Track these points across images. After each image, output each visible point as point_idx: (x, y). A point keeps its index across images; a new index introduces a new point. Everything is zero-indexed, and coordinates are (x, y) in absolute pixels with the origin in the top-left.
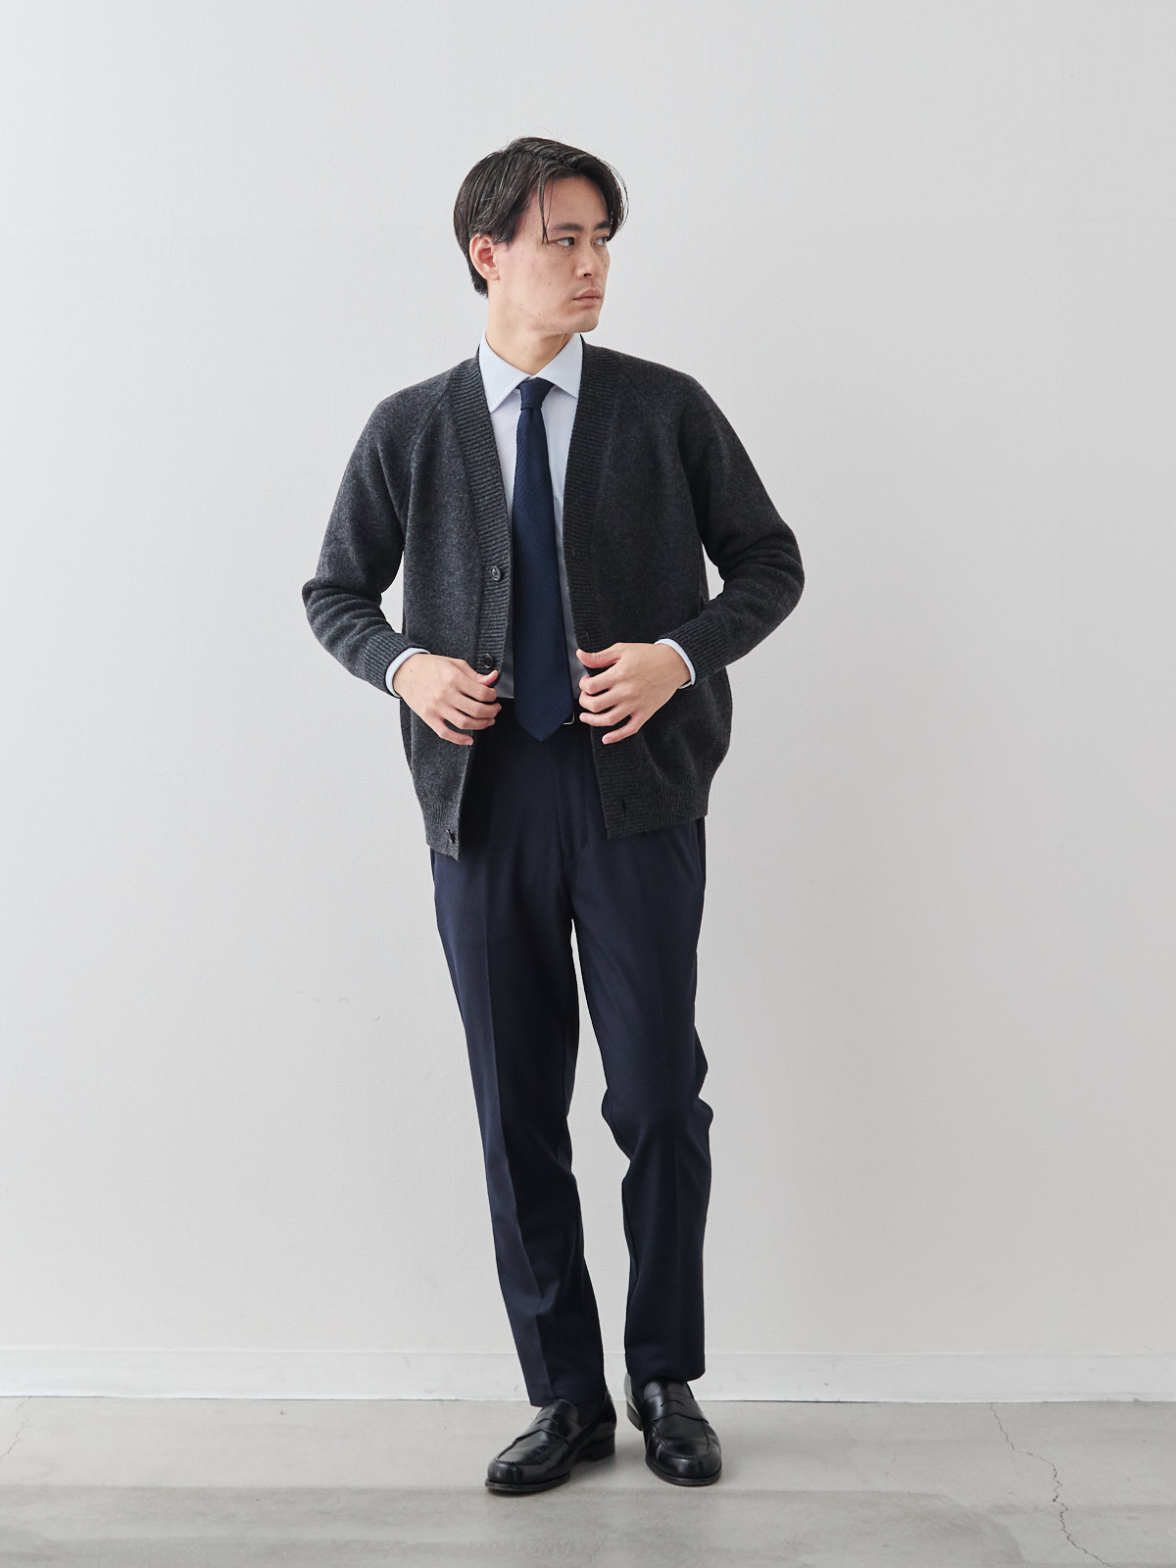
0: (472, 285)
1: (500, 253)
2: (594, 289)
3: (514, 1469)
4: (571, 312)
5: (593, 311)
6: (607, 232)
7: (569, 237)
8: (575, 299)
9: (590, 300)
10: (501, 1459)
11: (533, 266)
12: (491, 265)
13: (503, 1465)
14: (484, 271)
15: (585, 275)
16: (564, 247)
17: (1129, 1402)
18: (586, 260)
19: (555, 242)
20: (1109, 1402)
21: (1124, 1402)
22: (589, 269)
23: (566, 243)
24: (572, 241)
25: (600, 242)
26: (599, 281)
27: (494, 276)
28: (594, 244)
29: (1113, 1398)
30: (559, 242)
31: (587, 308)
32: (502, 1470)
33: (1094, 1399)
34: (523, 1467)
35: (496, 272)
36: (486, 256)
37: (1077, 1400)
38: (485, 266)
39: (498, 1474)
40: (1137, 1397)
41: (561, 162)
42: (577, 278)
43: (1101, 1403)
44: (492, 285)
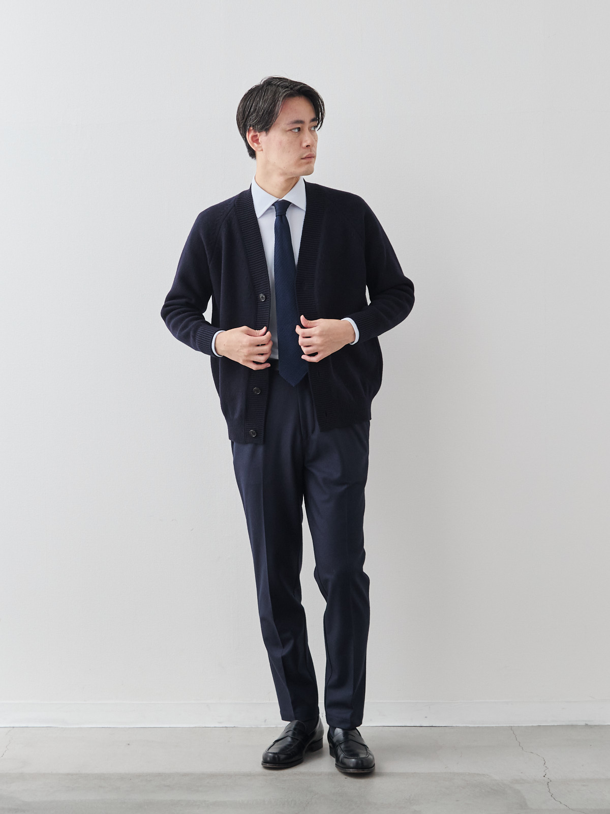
0: (247, 154)
1: (262, 137)
2: (312, 153)
3: (276, 756)
4: (300, 165)
5: (311, 164)
6: (315, 123)
7: (298, 127)
8: (302, 159)
9: (310, 159)
10: (270, 751)
11: (281, 143)
12: (258, 143)
13: (270, 754)
14: (254, 146)
15: (307, 146)
16: (295, 132)
17: (583, 725)
18: (307, 139)
19: (291, 130)
20: (572, 725)
21: (580, 726)
22: (308, 143)
23: (297, 131)
24: (299, 129)
25: (313, 129)
26: (313, 148)
27: (260, 149)
28: (310, 130)
29: (574, 723)
30: (293, 130)
31: (308, 163)
32: (270, 756)
33: (564, 724)
34: (280, 755)
35: (261, 147)
36: (255, 140)
37: (556, 724)
38: (255, 144)
39: (268, 759)
40: (587, 723)
41: (291, 89)
42: (303, 148)
43: (568, 726)
44: (258, 154)
